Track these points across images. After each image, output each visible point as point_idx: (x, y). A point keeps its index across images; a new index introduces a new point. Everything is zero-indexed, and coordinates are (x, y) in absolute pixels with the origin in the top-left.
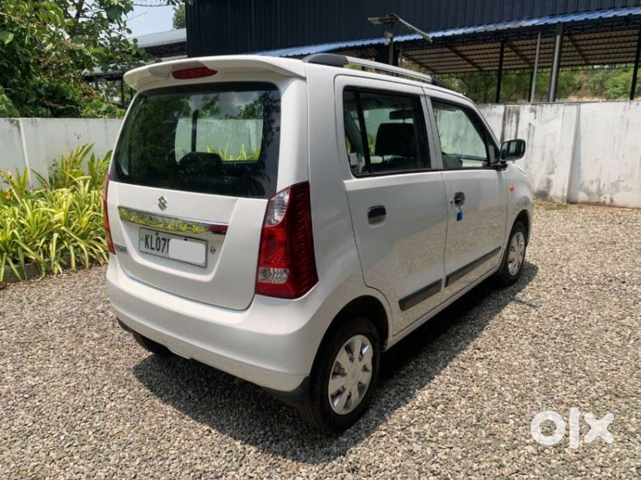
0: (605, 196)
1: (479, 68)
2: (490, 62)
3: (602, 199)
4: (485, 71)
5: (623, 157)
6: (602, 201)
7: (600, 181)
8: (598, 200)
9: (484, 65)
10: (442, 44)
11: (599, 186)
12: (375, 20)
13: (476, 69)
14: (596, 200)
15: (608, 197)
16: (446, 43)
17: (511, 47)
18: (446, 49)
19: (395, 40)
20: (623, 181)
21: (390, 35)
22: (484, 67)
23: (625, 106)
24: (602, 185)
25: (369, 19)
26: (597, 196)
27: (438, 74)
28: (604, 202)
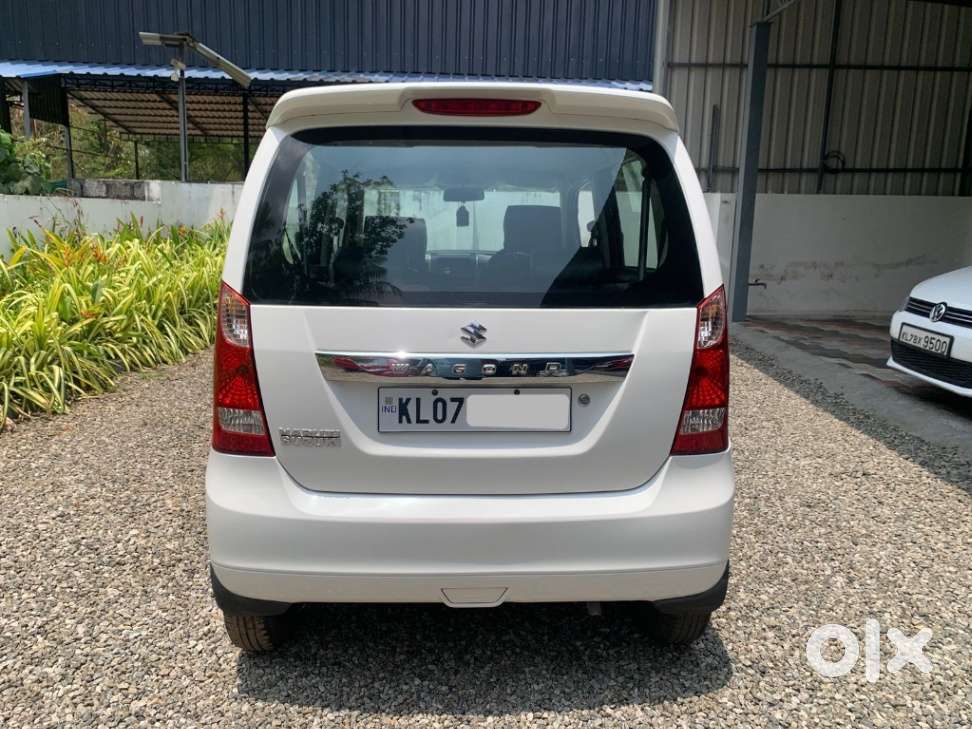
1: (202, 130)
2: (220, 124)
4: (213, 136)
9: (212, 126)
10: (148, 88)
12: (150, 37)
13: (198, 132)
16: (154, 87)
17: (257, 105)
18: (155, 97)
19: (187, 74)
21: (182, 65)
22: (211, 129)
25: (141, 33)
27: (135, 134)
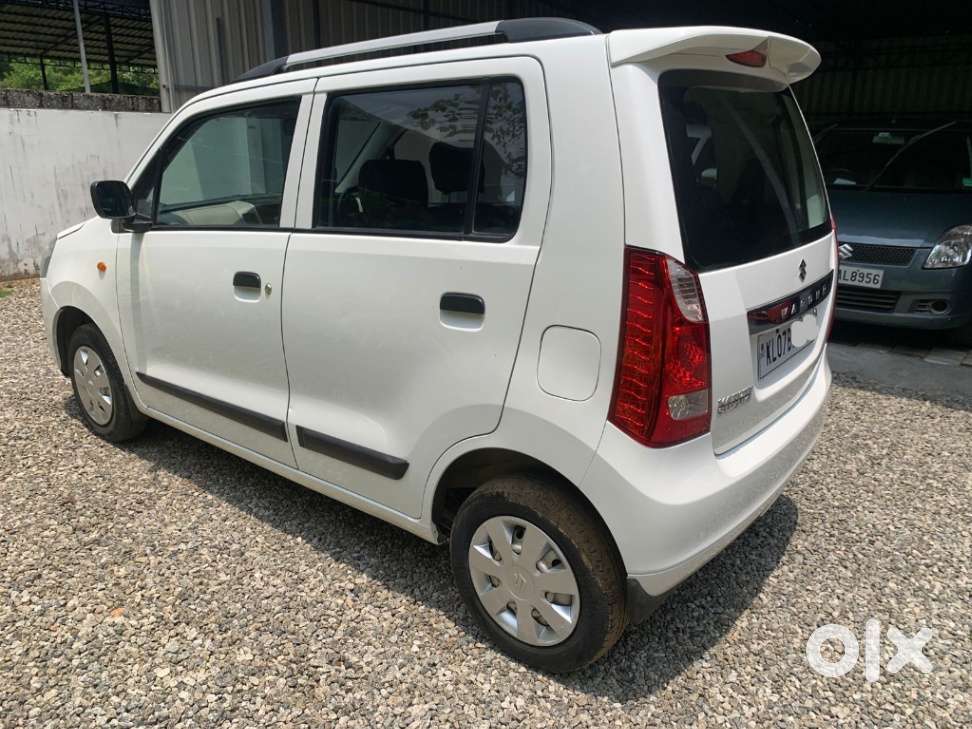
0: (25, 261)
3: (22, 268)
5: (33, 196)
6: (22, 270)
7: (9, 240)
8: (16, 271)
11: (10, 246)
14: (12, 272)
15: (30, 262)
20: (44, 234)
23: (11, 116)
24: (14, 245)
26: (12, 265)
28: (26, 271)
